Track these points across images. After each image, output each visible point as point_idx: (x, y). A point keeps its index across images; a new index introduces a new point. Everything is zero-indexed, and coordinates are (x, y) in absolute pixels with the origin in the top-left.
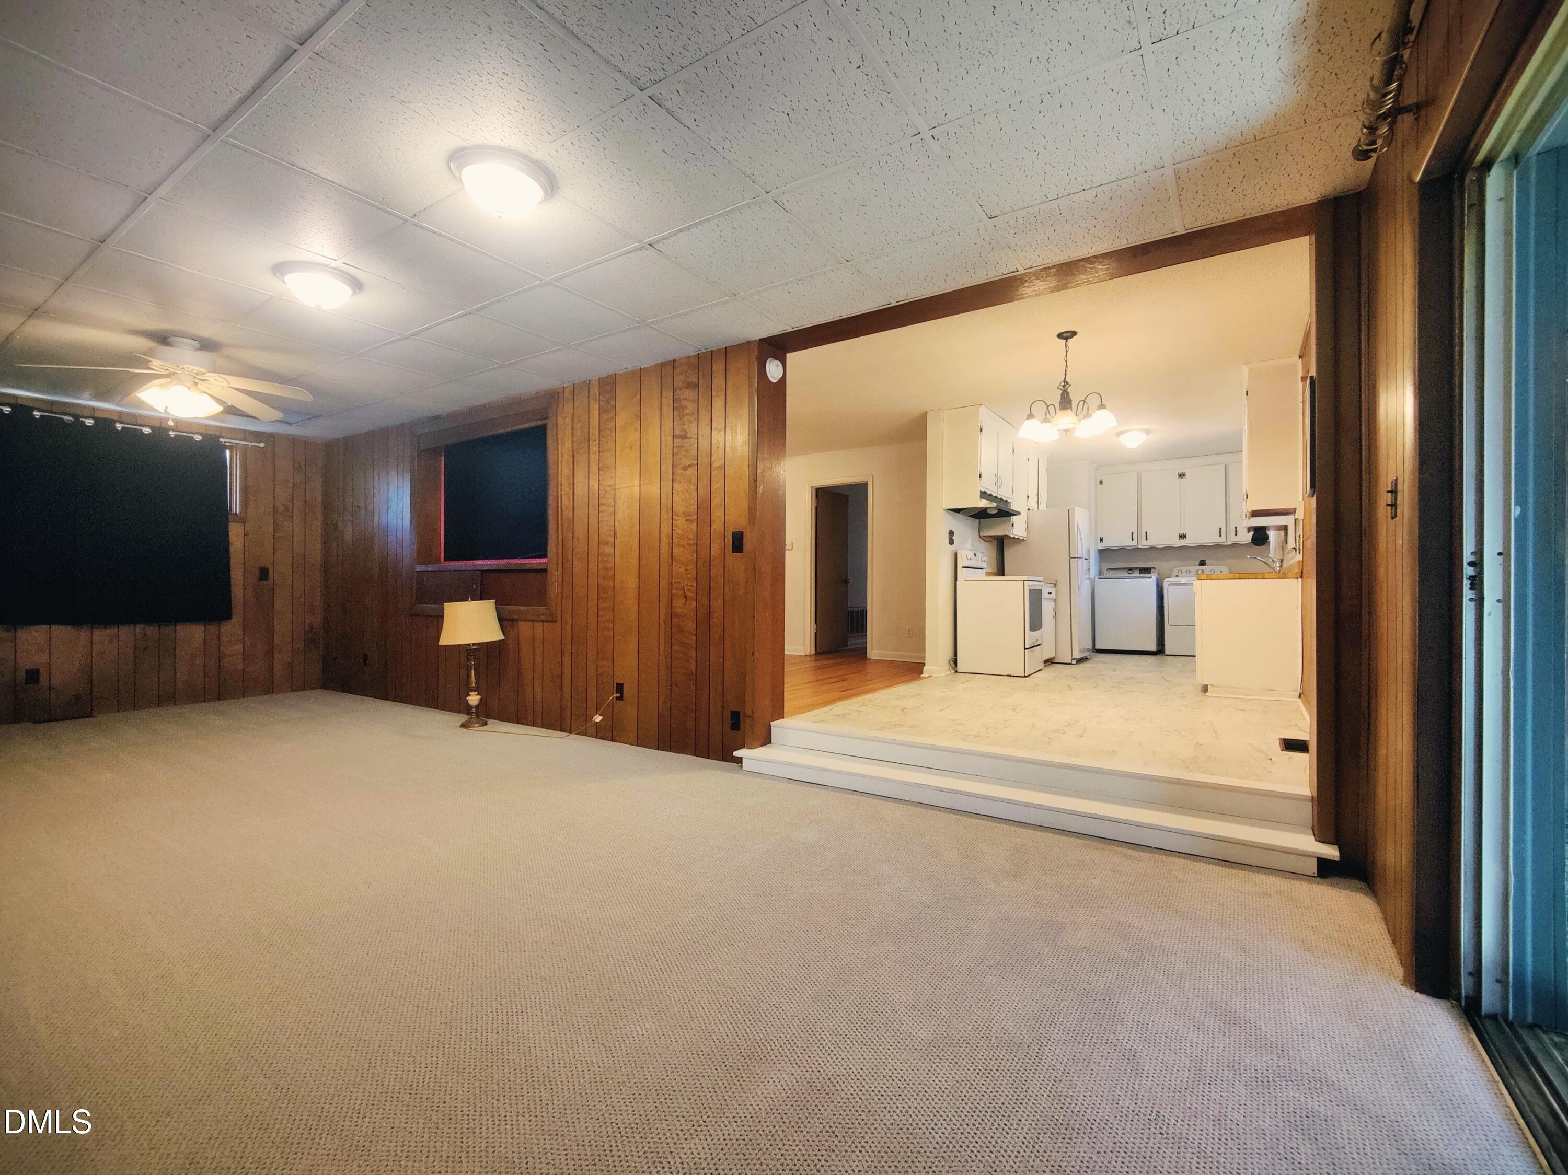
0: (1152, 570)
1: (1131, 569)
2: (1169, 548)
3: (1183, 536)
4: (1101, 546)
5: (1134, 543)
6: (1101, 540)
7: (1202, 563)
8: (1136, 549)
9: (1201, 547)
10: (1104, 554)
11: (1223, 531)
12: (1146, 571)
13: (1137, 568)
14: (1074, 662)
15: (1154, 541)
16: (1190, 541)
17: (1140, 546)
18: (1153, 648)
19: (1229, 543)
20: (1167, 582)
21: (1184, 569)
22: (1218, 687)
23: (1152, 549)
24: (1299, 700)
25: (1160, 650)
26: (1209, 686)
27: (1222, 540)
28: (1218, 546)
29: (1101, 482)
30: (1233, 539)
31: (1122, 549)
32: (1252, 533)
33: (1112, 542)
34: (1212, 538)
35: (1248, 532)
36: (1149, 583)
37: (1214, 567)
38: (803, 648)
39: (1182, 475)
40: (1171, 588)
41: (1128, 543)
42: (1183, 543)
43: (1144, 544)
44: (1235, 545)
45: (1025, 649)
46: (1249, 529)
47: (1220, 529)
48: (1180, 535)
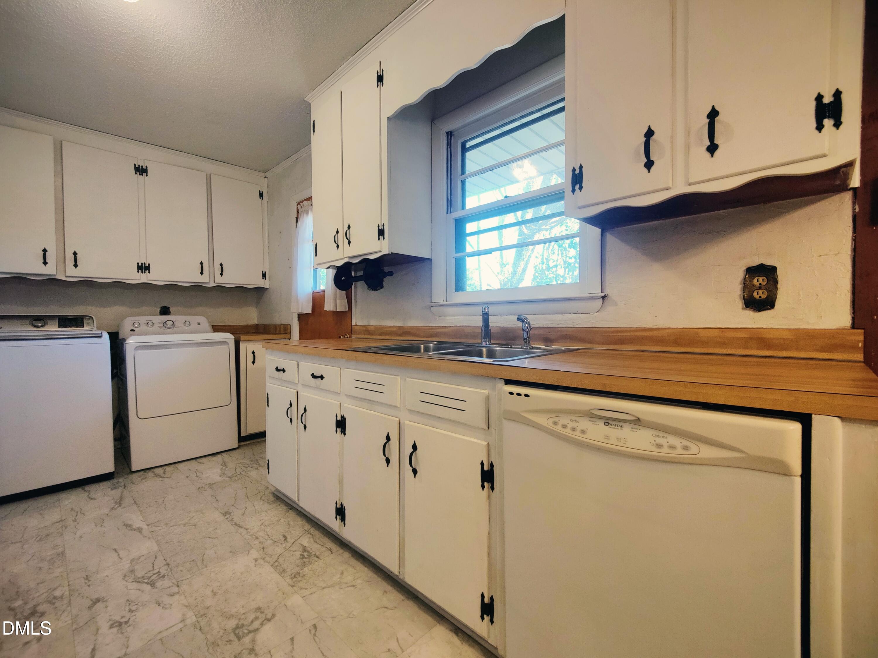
1: (38, 319)
2: (116, 285)
3: (143, 268)
5: (49, 271)
7: (165, 311)
8: (51, 282)
9: (172, 287)
11: (206, 267)
12: (72, 322)
13: (52, 317)
15: (89, 271)
16: (154, 277)
17: (60, 277)
19: (212, 285)
21: (143, 319)
23: (86, 284)
27: (204, 279)
28: (197, 287)
30: (218, 279)
34: (187, 275)
37: (189, 318)
39: (140, 170)
42: (144, 278)
43: (70, 273)
44: (220, 288)
47: (201, 263)
48: (140, 265)
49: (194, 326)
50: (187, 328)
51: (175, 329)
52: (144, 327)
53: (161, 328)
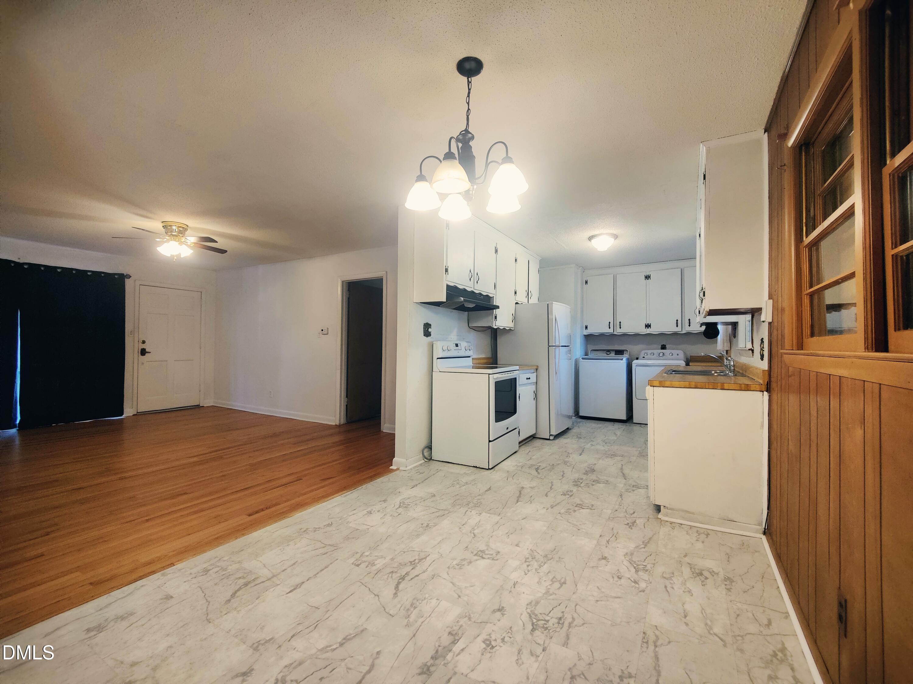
0: (625, 352)
1: (609, 351)
2: (637, 335)
3: (648, 326)
4: (586, 332)
5: (611, 331)
6: (586, 327)
7: (663, 347)
8: (612, 335)
9: (662, 335)
10: (589, 338)
11: (679, 322)
12: (620, 352)
13: (613, 350)
14: (552, 438)
15: (626, 329)
16: (654, 330)
17: (615, 333)
18: (624, 417)
19: (684, 332)
20: (635, 362)
21: (650, 352)
22: (671, 509)
23: (625, 335)
24: (764, 538)
25: (630, 418)
26: (662, 508)
27: (678, 329)
28: (675, 334)
29: (586, 282)
30: (687, 329)
31: (602, 335)
32: (704, 328)
33: (593, 330)
34: (669, 327)
35: (701, 327)
36: (621, 364)
37: (673, 351)
38: (334, 418)
39: (647, 277)
40: (638, 368)
41: (605, 330)
42: (648, 331)
43: (618, 331)
44: (688, 334)
45: (490, 441)
46: (702, 324)
47: (677, 320)
48: (646, 324)
49: (675, 356)
50: (671, 357)
51: (664, 357)
52: (649, 356)
53: (657, 356)
